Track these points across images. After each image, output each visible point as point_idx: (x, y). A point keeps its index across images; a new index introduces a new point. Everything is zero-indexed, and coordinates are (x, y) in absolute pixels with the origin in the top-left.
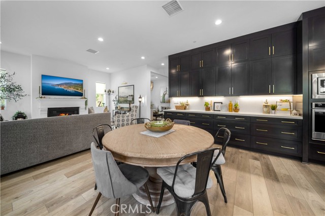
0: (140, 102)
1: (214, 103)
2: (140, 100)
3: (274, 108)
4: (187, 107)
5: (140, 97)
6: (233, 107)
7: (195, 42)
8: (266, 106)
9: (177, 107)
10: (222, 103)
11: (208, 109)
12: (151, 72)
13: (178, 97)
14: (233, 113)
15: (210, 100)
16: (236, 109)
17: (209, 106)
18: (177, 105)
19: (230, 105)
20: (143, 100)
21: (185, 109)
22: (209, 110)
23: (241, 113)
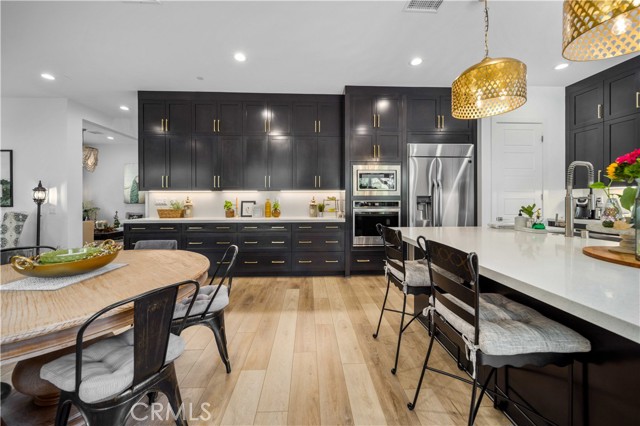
0: (39, 202)
1: (242, 202)
2: (40, 195)
3: (321, 209)
4: (188, 212)
5: (40, 188)
6: (272, 209)
7: (201, 79)
8: (313, 206)
9: (162, 213)
10: (255, 203)
11: (230, 213)
12: (84, 121)
13: (165, 189)
14: (272, 219)
15: (234, 196)
16: (276, 213)
17: (233, 208)
18: (164, 208)
19: (267, 205)
20: (51, 196)
21: (182, 216)
22: (233, 216)
23: (283, 218)
